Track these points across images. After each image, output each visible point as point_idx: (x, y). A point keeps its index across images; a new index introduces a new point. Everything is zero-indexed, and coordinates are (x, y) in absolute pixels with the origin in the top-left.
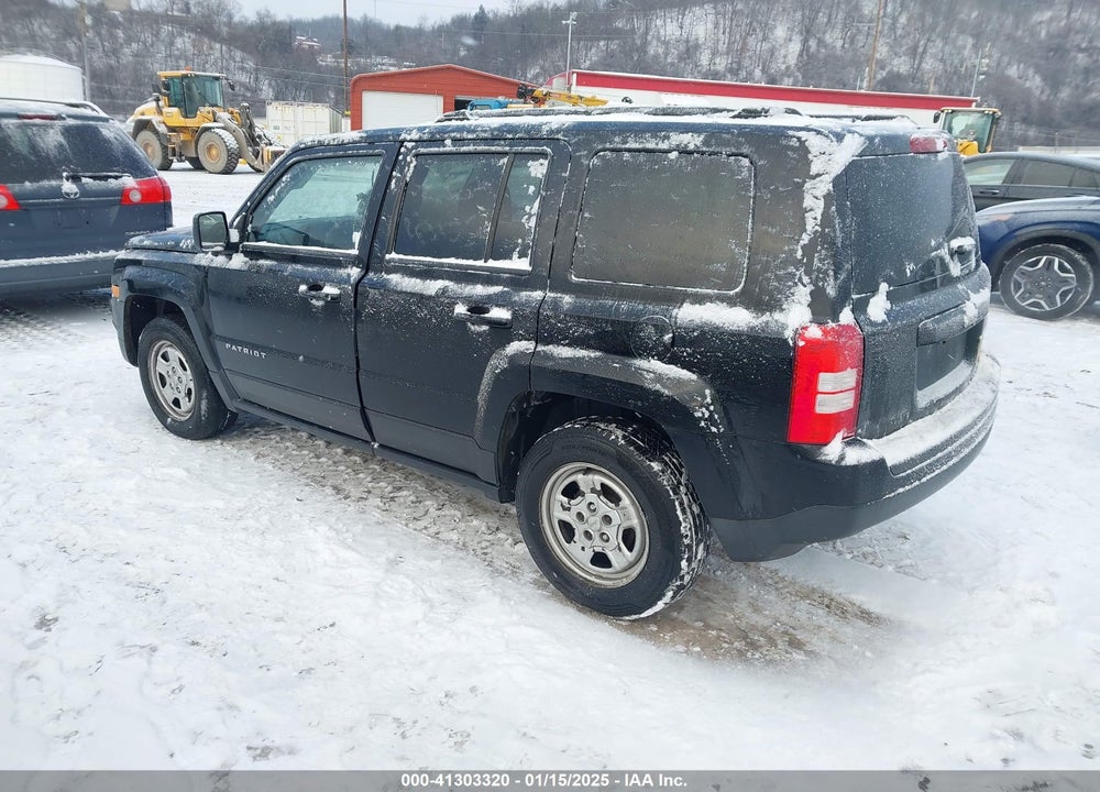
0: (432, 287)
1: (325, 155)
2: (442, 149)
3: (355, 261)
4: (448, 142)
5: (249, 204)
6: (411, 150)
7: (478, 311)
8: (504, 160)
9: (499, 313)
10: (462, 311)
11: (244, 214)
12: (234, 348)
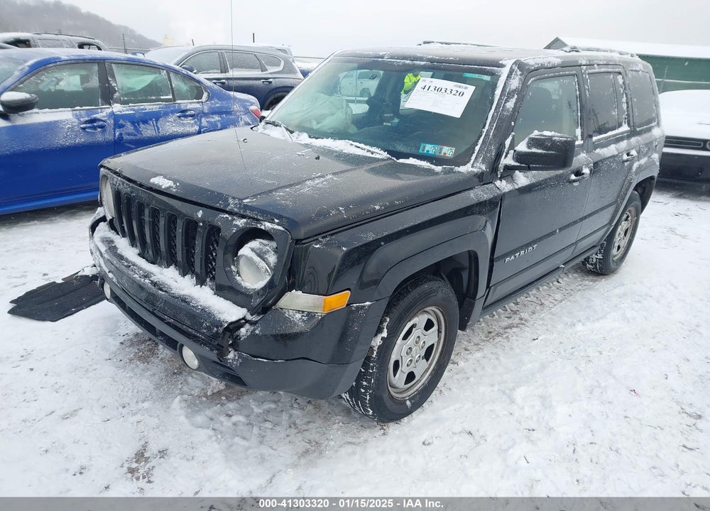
0: (613, 149)
1: (551, 75)
2: (593, 71)
3: (582, 148)
4: (595, 65)
5: (513, 123)
6: (585, 71)
7: (628, 155)
8: (612, 76)
9: (634, 153)
10: (625, 157)
11: (513, 133)
12: (513, 257)
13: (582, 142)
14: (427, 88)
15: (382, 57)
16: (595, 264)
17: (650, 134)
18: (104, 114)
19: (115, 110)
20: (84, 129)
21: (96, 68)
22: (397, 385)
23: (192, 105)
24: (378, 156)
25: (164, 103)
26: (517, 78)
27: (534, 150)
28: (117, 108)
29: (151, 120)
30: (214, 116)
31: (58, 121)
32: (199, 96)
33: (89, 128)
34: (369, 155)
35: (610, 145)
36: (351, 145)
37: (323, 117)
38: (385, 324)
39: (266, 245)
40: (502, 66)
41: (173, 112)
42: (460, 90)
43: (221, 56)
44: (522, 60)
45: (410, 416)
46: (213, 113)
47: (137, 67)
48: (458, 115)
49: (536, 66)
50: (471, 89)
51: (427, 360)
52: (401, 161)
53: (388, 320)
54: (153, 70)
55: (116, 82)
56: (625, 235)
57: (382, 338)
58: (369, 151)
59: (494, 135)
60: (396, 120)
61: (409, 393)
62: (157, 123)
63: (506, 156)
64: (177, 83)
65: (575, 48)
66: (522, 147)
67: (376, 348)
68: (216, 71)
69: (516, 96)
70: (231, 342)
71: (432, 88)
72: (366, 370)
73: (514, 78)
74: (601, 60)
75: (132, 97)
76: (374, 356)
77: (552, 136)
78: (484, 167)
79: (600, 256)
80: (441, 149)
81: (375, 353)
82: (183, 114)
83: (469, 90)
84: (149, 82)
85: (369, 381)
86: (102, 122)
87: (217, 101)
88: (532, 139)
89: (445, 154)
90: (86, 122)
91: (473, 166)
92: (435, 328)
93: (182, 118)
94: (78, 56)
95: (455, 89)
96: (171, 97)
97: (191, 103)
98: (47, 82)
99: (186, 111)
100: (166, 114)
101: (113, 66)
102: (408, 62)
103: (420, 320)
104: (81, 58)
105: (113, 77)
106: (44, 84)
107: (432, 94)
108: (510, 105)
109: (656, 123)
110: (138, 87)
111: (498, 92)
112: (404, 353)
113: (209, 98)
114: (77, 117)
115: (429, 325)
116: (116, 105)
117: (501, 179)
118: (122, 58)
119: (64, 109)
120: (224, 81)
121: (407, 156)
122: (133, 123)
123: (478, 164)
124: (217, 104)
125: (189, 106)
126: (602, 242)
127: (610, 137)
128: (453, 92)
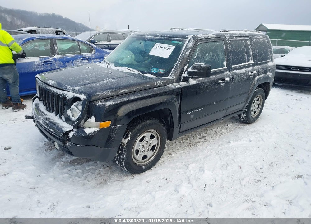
0: (243, 71)
1: (209, 41)
2: (233, 39)
3: (227, 70)
4: (234, 37)
5: (188, 60)
6: (228, 39)
7: (252, 73)
8: (244, 41)
9: (255, 72)
10: (250, 74)
11: (188, 64)
12: (190, 113)
13: (227, 67)
14: (157, 47)
15: (145, 35)
16: (244, 118)
17: (266, 64)
18: (52, 59)
19: (56, 57)
20: (43, 64)
21: (49, 41)
22: (138, 159)
23: (88, 55)
24: (135, 73)
25: (76, 54)
26: (192, 43)
27: (194, 70)
28: (57, 56)
29: (70, 61)
30: (97, 59)
31: (33, 62)
32: (91, 51)
33: (45, 64)
34: (132, 72)
35: (242, 69)
36: (127, 69)
37: (123, 58)
38: (129, 135)
39: (79, 103)
40: (187, 38)
41: (79, 58)
42: (169, 48)
43: (108, 35)
44: (195, 35)
45: (145, 172)
46: (96, 58)
47: (66, 40)
48: (167, 57)
49: (202, 38)
50: (174, 47)
51: (153, 151)
52: (145, 75)
53: (131, 133)
54: (72, 41)
55: (57, 46)
56: (258, 107)
57: (128, 140)
58: (132, 71)
59: (180, 65)
60: (150, 60)
61: (145, 163)
62: (73, 62)
63: (184, 73)
64: (82, 46)
65: (226, 30)
66: (190, 69)
67: (125, 144)
68: (105, 41)
69: (190, 50)
70: (67, 139)
71: (159, 47)
72: (122, 152)
73: (191, 43)
74: (237, 35)
75: (64, 52)
76: (125, 147)
77: (201, 65)
78: (174, 77)
79: (245, 115)
80: (159, 70)
81: (125, 145)
82: (84, 58)
83: (173, 47)
84: (71, 46)
85: (123, 156)
86: (51, 62)
87: (98, 53)
88: (193, 66)
89: (161, 72)
90: (44, 62)
91: (170, 77)
92: (156, 138)
93: (84, 60)
94: (42, 37)
95: (167, 47)
96: (79, 52)
97: (87, 54)
98: (29, 47)
99: (85, 57)
100: (77, 59)
101: (56, 40)
102: (153, 37)
103: (147, 135)
104: (43, 37)
105: (56, 44)
106: (29, 48)
107: (160, 50)
108: (188, 53)
109: (270, 60)
110: (66, 48)
111: (184, 48)
112: (140, 147)
113: (95, 52)
114: (41, 60)
115: (152, 137)
116: (56, 55)
117: (182, 82)
118: (60, 37)
119: (36, 57)
120: (109, 45)
121: (146, 73)
122: (63, 62)
123: (172, 76)
124: (98, 54)
125: (87, 55)
126: (244, 109)
127: (242, 65)
128: (167, 49)
